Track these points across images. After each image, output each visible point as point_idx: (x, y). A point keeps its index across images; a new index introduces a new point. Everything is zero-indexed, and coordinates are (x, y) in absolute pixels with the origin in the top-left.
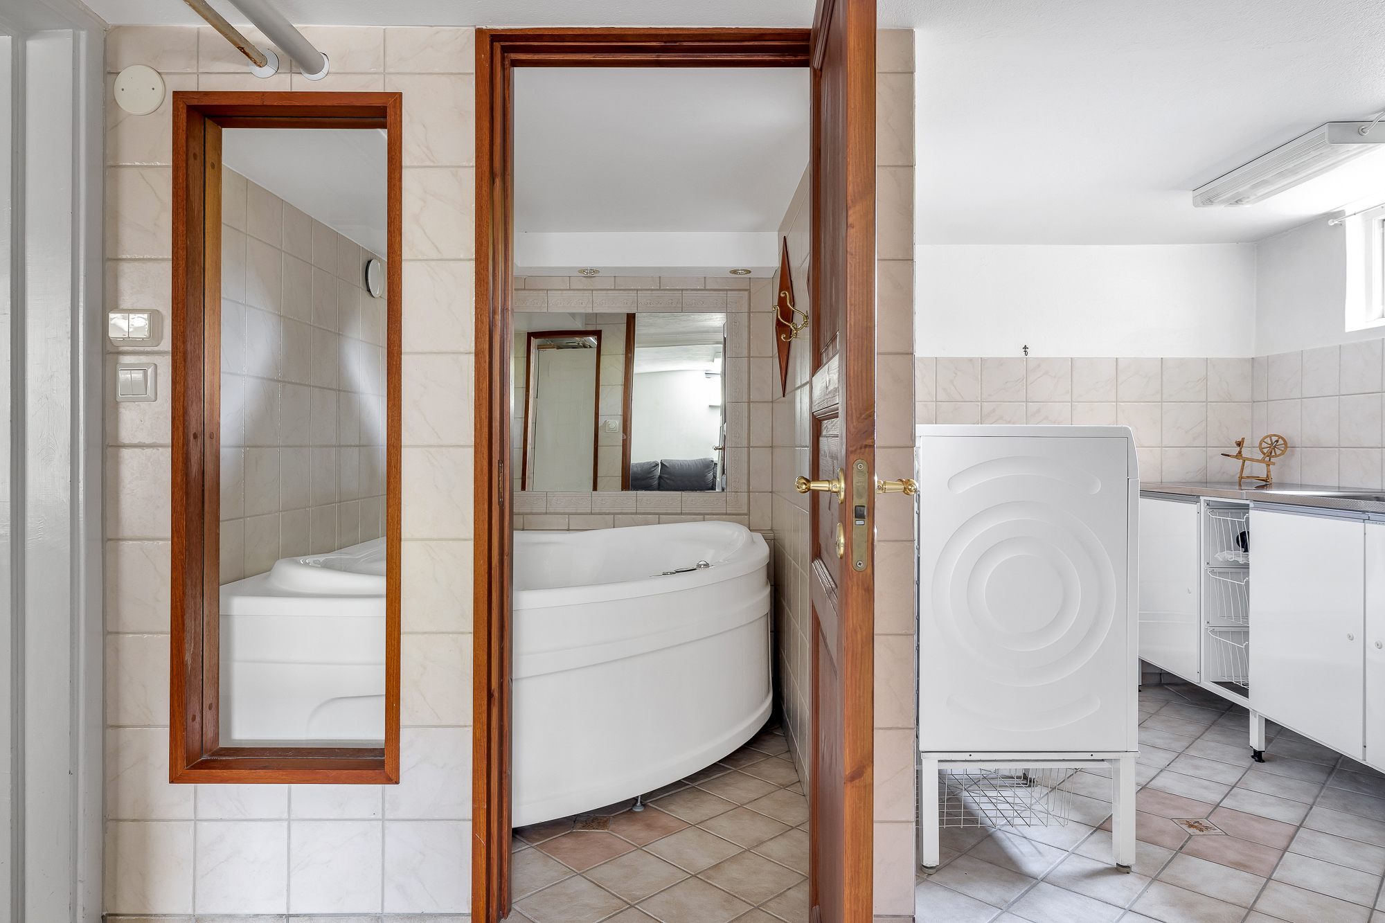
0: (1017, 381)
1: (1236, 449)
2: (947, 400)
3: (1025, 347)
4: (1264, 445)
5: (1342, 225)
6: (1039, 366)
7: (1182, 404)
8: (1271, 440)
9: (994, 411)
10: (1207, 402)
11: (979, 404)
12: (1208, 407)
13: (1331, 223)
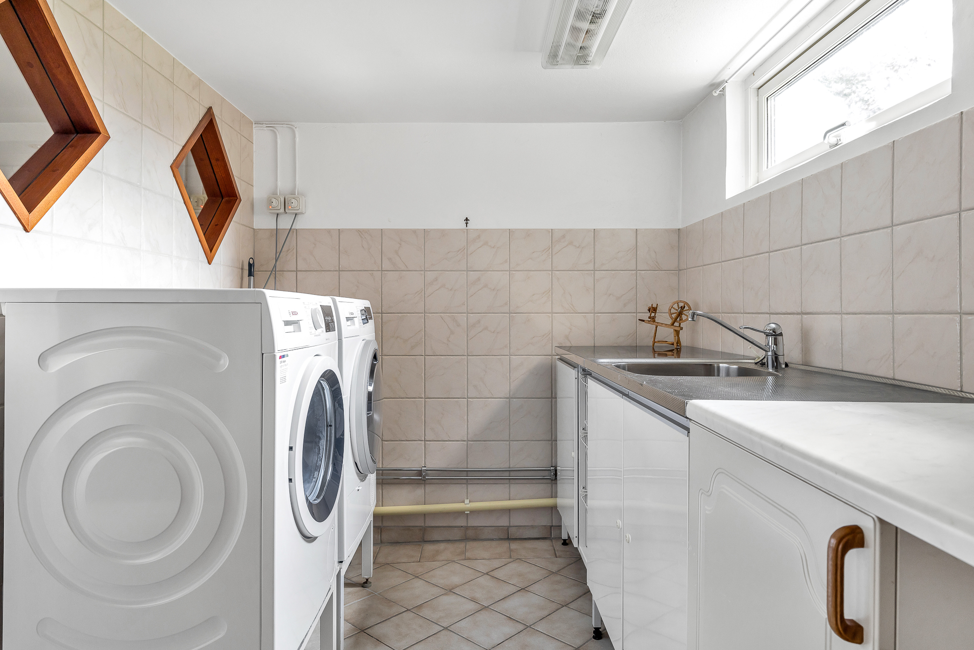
0: (458, 251)
1: (648, 314)
2: (392, 269)
3: (467, 219)
4: (673, 311)
5: (723, 95)
6: (479, 237)
7: (613, 272)
8: (678, 306)
9: (436, 279)
10: (636, 270)
11: (423, 272)
12: (638, 274)
13: (716, 93)
